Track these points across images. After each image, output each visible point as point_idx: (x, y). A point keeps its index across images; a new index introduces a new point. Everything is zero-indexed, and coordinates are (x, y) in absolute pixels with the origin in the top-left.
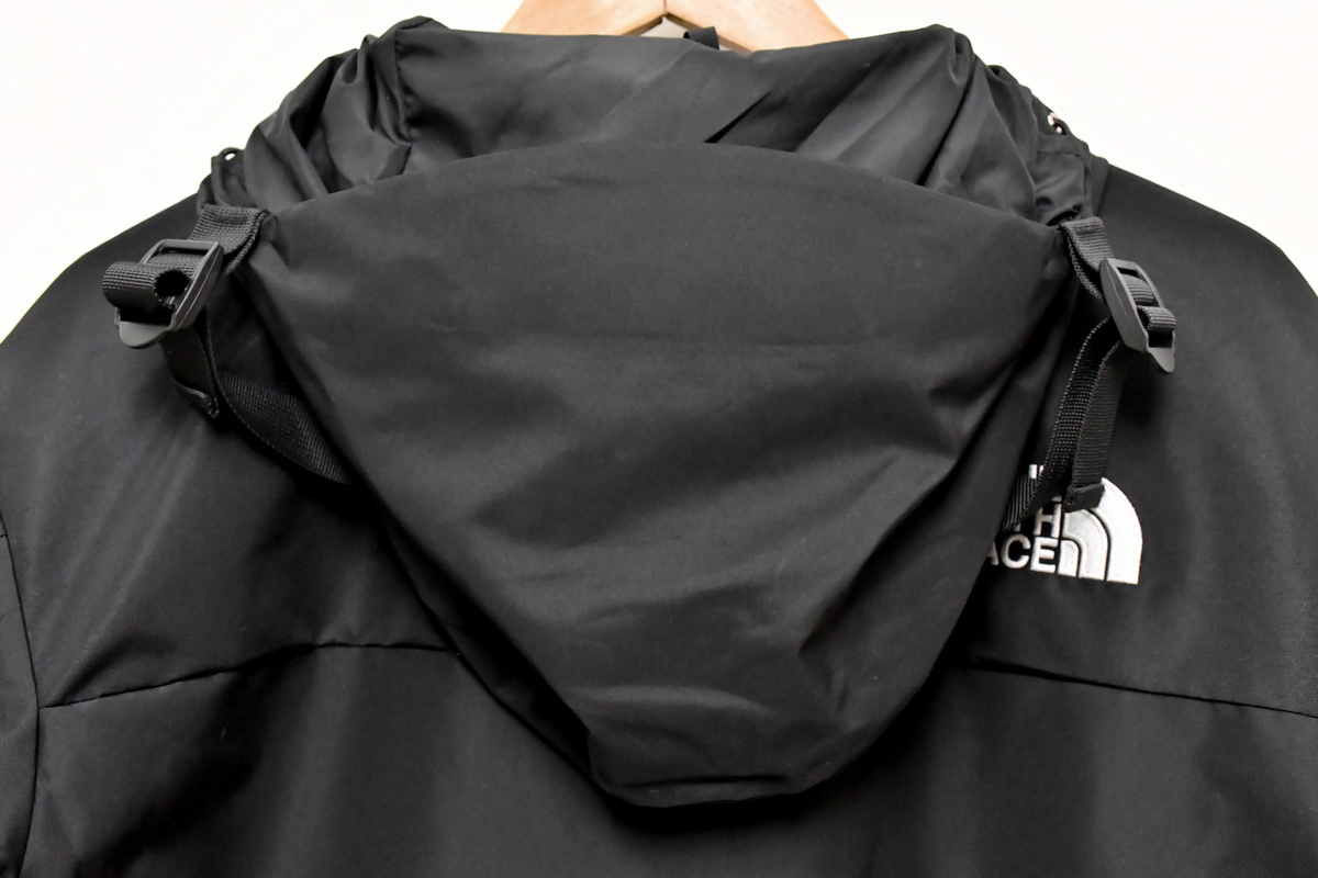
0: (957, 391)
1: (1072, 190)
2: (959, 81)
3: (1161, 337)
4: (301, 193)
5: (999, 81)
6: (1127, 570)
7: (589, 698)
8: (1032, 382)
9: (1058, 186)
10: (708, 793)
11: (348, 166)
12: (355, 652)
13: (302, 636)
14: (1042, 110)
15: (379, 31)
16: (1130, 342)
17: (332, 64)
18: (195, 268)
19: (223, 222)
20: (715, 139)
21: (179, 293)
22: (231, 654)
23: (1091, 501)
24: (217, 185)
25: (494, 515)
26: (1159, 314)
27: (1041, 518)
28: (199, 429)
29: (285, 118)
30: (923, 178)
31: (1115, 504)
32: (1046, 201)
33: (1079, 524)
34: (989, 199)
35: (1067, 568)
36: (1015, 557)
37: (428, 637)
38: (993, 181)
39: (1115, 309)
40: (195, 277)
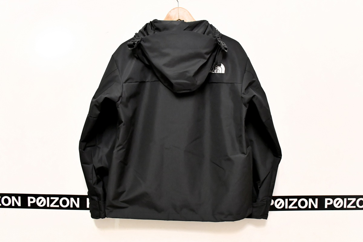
0: (207, 53)
1: (218, 36)
2: (207, 25)
3: (226, 49)
4: (144, 36)
5: (211, 26)
6: (223, 72)
7: (173, 81)
8: (214, 54)
9: (217, 35)
10: (184, 91)
11: (149, 33)
12: (149, 82)
13: (144, 80)
14: (216, 29)
15: (152, 20)
16: (223, 49)
17: (147, 24)
18: (136, 42)
19: (137, 39)
20: (184, 30)
21: (135, 45)
22: (139, 81)
23: (220, 65)
24: (136, 36)
25: (165, 65)
26: (226, 47)
27: (216, 68)
28: (135, 59)
29: (143, 29)
30: (204, 34)
31: (222, 66)
32: (215, 37)
33: (219, 68)
34: (210, 36)
35: (218, 72)
36: (213, 72)
37: (157, 80)
38: (211, 35)
39: (221, 46)
40: (136, 43)
